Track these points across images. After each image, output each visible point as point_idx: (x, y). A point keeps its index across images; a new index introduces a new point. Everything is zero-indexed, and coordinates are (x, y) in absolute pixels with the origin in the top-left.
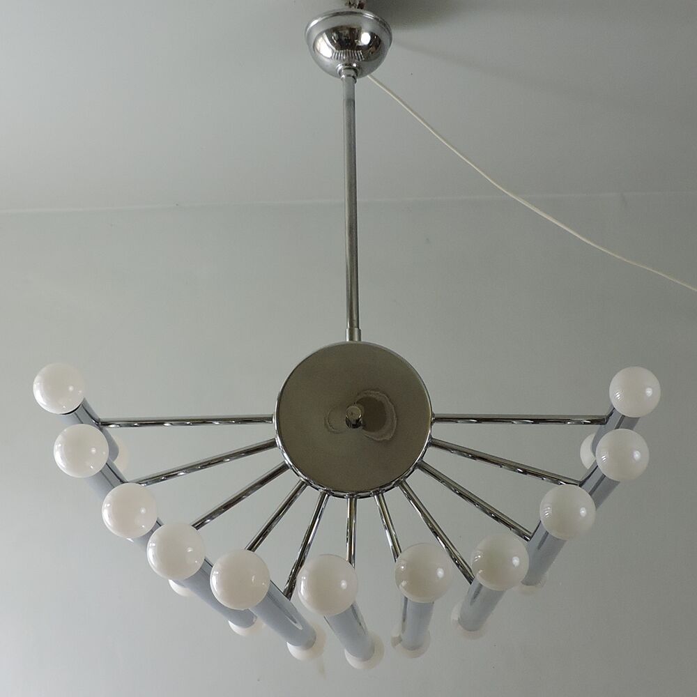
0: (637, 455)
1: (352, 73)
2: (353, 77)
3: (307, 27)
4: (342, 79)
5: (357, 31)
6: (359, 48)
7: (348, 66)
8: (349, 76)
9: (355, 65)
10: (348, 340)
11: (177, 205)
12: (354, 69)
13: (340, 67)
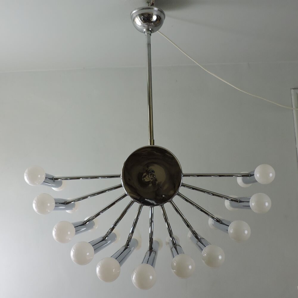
0: (267, 204)
1: (150, 32)
2: (150, 34)
3: (131, 13)
4: (145, 35)
5: (151, 15)
6: (152, 22)
7: (148, 30)
8: (148, 34)
9: (150, 29)
10: (149, 144)
11: (84, 68)
12: (150, 31)
13: (145, 30)
